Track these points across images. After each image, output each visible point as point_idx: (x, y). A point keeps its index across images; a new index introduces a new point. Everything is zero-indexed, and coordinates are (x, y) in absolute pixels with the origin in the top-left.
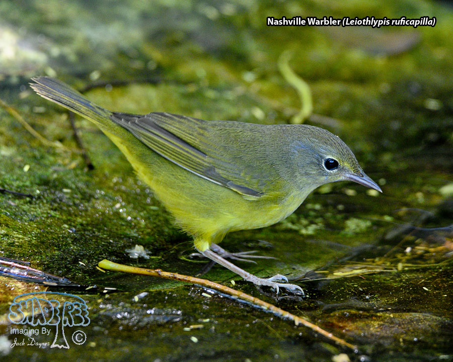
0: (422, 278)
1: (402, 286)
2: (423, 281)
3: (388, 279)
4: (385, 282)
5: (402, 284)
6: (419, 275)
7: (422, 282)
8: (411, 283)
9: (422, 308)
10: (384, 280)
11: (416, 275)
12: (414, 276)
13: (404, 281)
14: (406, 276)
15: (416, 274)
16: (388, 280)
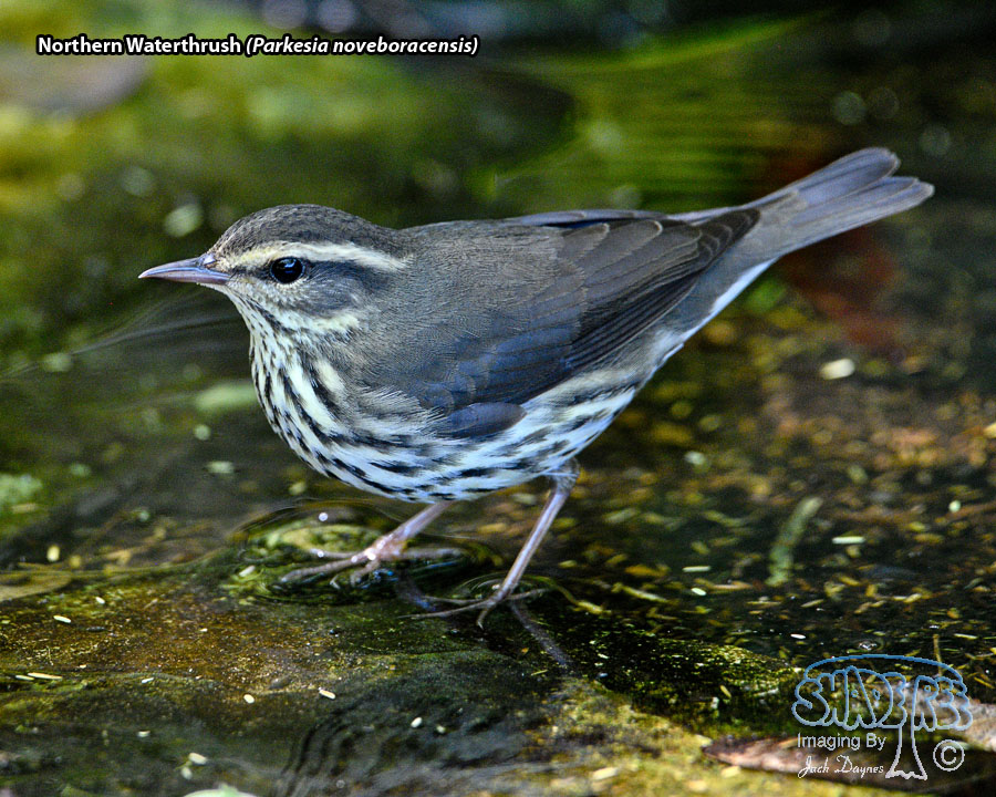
0: (154, 596)
1: (107, 617)
2: (155, 601)
3: (77, 602)
4: (72, 609)
5: (108, 611)
6: (145, 588)
7: (154, 605)
8: (128, 609)
9: (153, 661)
10: (69, 605)
11: (139, 591)
12: (134, 592)
13: (112, 604)
14: (118, 594)
15: (139, 587)
16: (78, 606)
